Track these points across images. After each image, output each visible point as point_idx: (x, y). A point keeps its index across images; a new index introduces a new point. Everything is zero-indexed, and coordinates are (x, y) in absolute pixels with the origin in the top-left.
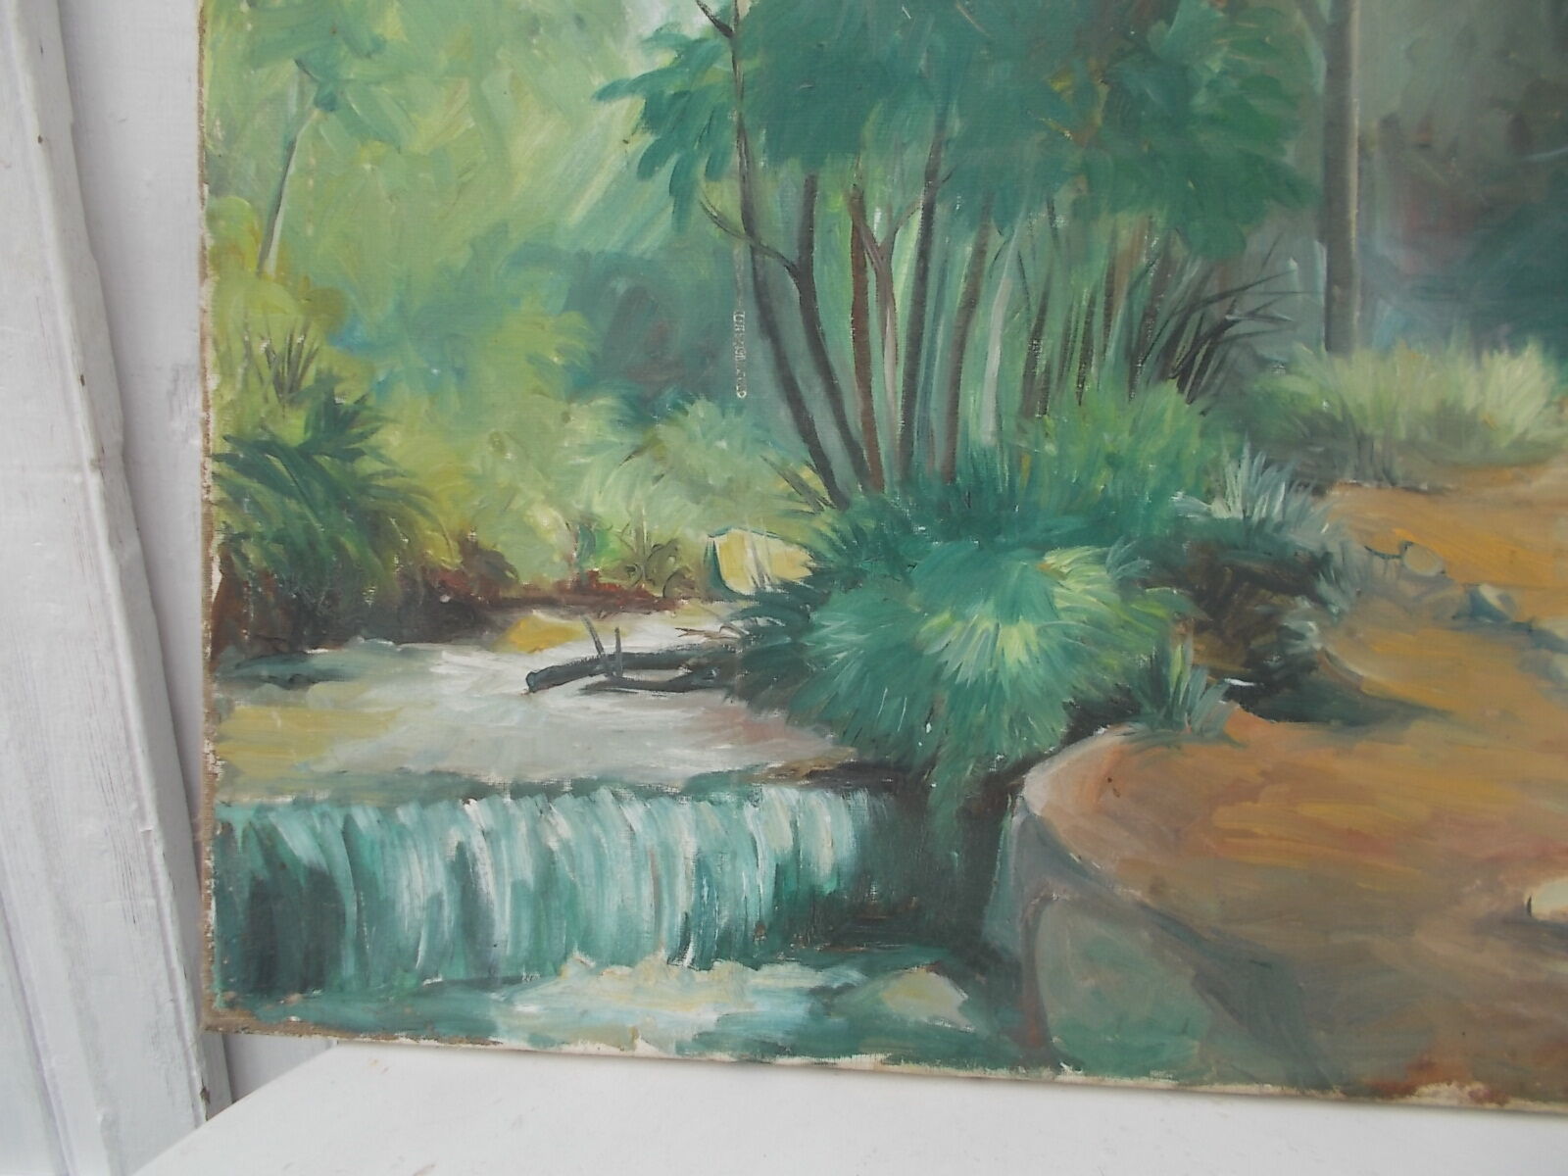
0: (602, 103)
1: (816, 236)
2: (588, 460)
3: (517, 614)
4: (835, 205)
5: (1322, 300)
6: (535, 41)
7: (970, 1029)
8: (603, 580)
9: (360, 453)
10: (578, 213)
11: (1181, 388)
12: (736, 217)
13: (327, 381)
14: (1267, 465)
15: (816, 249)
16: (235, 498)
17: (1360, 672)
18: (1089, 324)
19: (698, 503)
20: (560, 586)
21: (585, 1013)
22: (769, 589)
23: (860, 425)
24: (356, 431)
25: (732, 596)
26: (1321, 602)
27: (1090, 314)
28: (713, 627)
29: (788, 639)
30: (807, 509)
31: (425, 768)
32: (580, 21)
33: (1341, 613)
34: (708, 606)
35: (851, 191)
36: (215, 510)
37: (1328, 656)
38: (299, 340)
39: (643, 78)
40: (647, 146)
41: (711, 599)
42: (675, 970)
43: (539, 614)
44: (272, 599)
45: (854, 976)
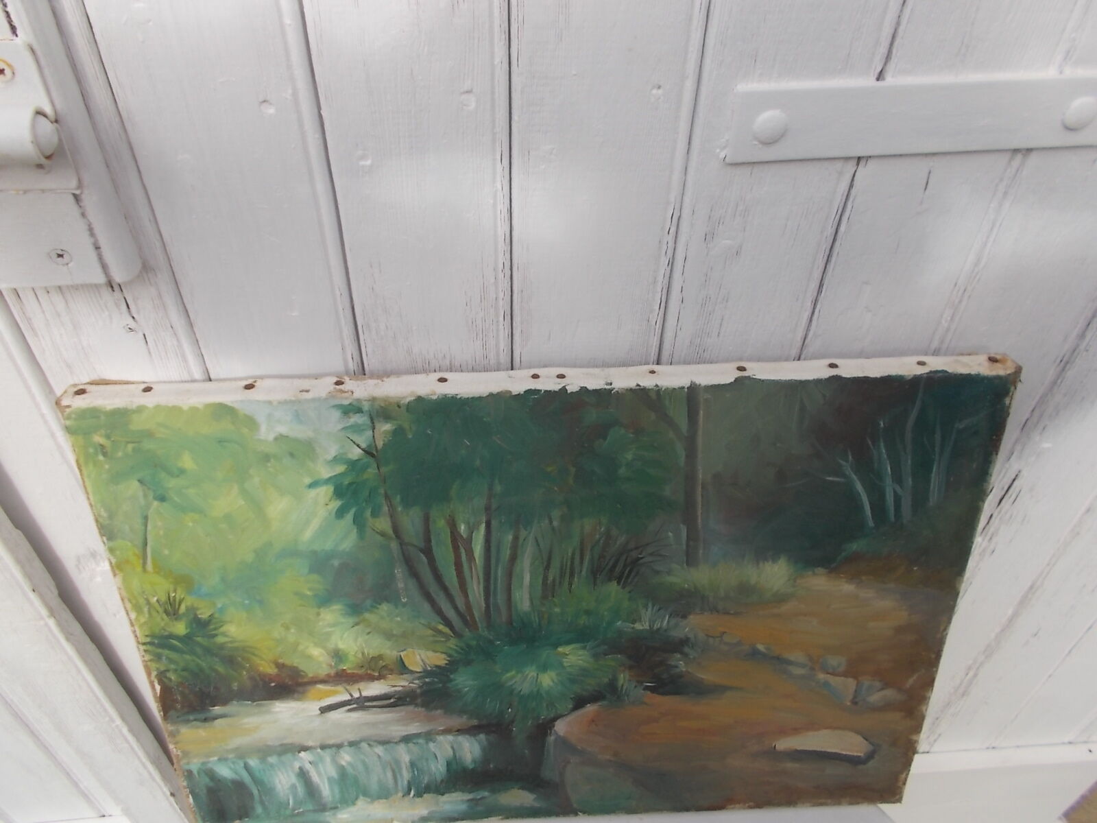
0: (311, 489)
1: (432, 537)
2: (333, 629)
3: (309, 688)
4: (440, 524)
5: (684, 547)
6: (269, 465)
7: (539, 805)
8: (349, 671)
9: (216, 635)
10: (308, 534)
11: (618, 583)
12: (390, 532)
13: (192, 610)
14: (659, 610)
15: (433, 541)
16: (158, 657)
17: (703, 677)
18: (572, 563)
19: (389, 640)
20: (328, 675)
21: (369, 815)
22: (429, 668)
23: (464, 607)
24: (212, 627)
25: (412, 672)
26: (685, 655)
27: (573, 559)
28: (406, 684)
29: (441, 685)
30: (443, 639)
31: (277, 743)
32: (292, 455)
33: (694, 658)
34: (401, 676)
35: (448, 517)
36: (149, 663)
37: (689, 672)
38: (173, 595)
39: (330, 478)
40: (338, 505)
41: (402, 674)
42: (406, 799)
43: (320, 686)
44: (187, 691)
45: (486, 794)
